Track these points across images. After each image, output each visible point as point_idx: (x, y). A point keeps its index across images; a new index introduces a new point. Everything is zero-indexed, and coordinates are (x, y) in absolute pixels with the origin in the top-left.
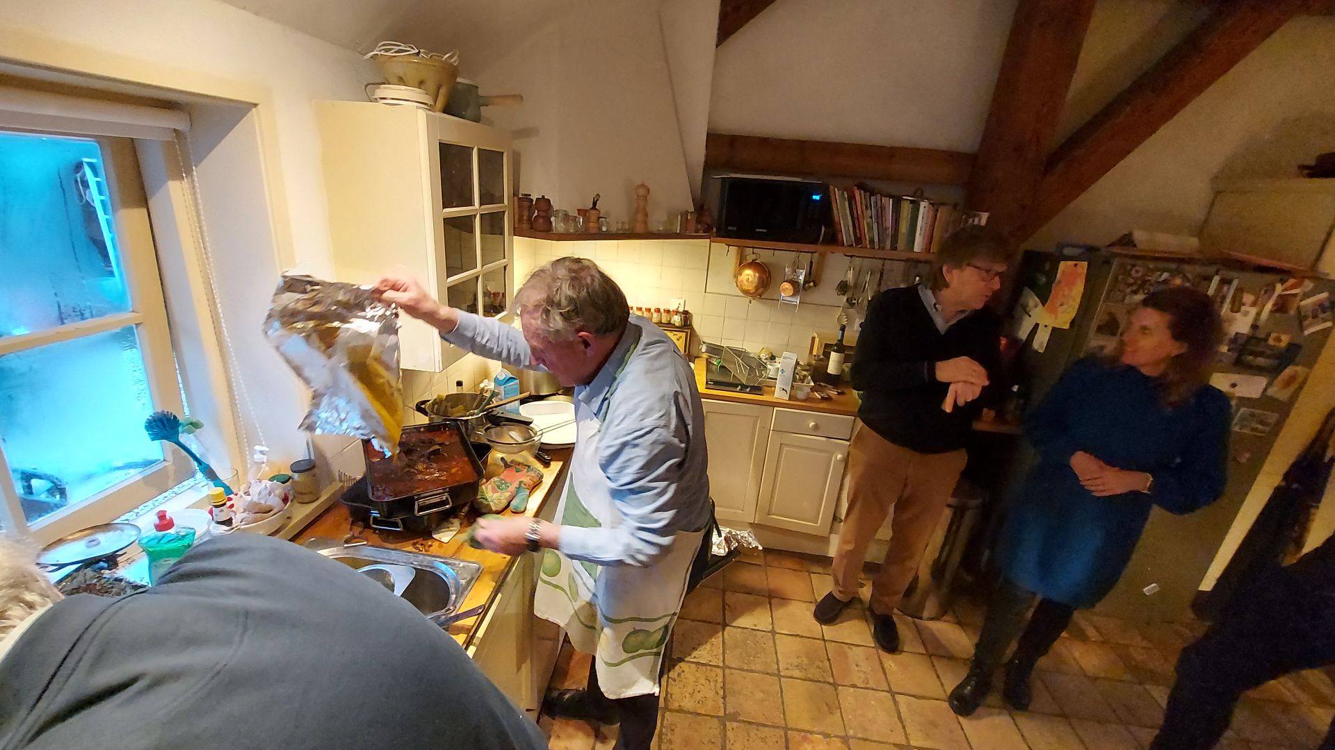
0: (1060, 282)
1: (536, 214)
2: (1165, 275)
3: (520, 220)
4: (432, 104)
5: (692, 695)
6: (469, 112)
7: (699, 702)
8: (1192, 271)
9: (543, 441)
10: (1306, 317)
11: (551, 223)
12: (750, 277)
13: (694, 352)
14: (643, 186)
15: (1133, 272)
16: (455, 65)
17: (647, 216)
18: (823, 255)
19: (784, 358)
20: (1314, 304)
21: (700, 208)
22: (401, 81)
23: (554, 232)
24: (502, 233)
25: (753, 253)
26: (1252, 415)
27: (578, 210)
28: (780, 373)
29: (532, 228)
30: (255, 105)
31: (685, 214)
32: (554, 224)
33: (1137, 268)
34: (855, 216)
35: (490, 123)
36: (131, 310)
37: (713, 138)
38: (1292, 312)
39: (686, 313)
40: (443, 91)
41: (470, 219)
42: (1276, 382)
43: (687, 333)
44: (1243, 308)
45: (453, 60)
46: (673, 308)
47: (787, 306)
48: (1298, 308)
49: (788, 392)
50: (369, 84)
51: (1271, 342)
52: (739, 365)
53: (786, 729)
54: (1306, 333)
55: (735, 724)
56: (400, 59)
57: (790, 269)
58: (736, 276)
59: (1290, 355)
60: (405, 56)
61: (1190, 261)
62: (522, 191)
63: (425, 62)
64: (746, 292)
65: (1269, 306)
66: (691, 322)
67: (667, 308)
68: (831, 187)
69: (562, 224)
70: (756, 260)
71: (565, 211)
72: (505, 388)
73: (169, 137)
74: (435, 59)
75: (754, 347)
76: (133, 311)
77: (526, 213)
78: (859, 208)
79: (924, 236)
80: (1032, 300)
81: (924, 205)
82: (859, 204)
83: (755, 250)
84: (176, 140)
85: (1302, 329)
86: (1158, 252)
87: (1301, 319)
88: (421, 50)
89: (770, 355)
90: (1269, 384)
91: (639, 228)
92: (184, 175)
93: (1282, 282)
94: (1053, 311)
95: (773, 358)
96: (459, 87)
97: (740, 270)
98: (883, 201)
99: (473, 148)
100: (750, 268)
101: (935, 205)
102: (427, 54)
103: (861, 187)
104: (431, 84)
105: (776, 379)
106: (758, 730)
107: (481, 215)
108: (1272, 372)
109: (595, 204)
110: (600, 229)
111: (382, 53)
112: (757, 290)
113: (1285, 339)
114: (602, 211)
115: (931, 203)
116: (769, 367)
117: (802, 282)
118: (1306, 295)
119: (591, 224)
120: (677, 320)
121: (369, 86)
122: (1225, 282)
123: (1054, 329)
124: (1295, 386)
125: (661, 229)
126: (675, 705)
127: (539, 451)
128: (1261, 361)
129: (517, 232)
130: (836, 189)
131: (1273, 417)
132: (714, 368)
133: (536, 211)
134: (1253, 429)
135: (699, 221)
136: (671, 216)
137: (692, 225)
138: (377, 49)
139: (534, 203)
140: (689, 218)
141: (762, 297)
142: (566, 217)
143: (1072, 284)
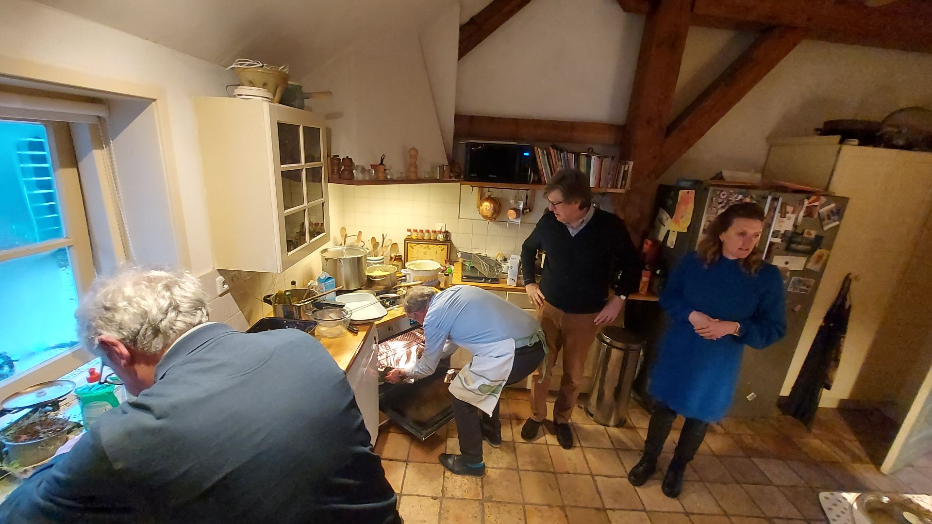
0: (680, 203)
1: (343, 168)
2: (740, 197)
3: (333, 172)
4: (273, 98)
5: (460, 487)
6: (297, 102)
7: (465, 491)
8: (755, 193)
9: (352, 318)
10: (824, 220)
11: (353, 173)
12: (487, 207)
13: (453, 258)
14: (413, 148)
15: (721, 195)
16: (287, 73)
17: (417, 168)
18: (534, 192)
19: (512, 259)
20: (828, 211)
21: (452, 162)
22: (251, 84)
23: (355, 179)
24: (320, 181)
25: (489, 191)
26: (800, 281)
27: (371, 165)
28: (509, 269)
29: (340, 178)
30: (154, 100)
31: (442, 167)
32: (355, 175)
33: (723, 193)
34: (552, 165)
35: (310, 109)
36: (65, 237)
37: (458, 118)
38: (816, 216)
39: (446, 232)
40: (279, 90)
41: (299, 171)
42: (811, 259)
43: (448, 245)
44: (787, 215)
45: (285, 70)
46: (438, 229)
47: (512, 225)
48: (819, 213)
49: (516, 281)
50: (228, 86)
51: (805, 235)
52: (483, 265)
53: (524, 505)
54: (826, 228)
55: (490, 504)
56: (250, 70)
57: (513, 201)
58: (478, 207)
59: (817, 242)
60: (254, 68)
61: (753, 187)
62: (333, 153)
63: (267, 72)
64: (485, 217)
65: (802, 214)
66: (450, 238)
67: (434, 229)
68: (536, 148)
69: (361, 175)
70: (491, 196)
71: (363, 166)
72: (325, 284)
73: (95, 121)
74: (273, 70)
75: (493, 254)
76: (66, 238)
77: (336, 169)
78: (554, 160)
79: (595, 177)
80: (665, 216)
81: (593, 157)
82: (553, 158)
83: (490, 189)
84: (99, 123)
85: (822, 227)
86: (738, 183)
87: (821, 219)
88: (264, 64)
89: (503, 258)
90: (808, 261)
91: (413, 177)
92: (104, 146)
93: (808, 198)
94: (677, 222)
95: (505, 260)
96: (290, 87)
97: (481, 203)
98: (568, 156)
99: (299, 126)
100: (487, 201)
101: (601, 158)
102: (267, 66)
103: (554, 147)
104: (271, 85)
105: (507, 273)
106: (505, 506)
107: (306, 169)
108: (809, 253)
109: (382, 161)
110: (386, 177)
111: (238, 66)
112: (492, 215)
113: (813, 233)
114: (386, 166)
115: (598, 157)
116: (503, 265)
117: (521, 209)
118: (823, 206)
119: (380, 174)
120: (440, 237)
121: (229, 87)
122: (775, 199)
123: (678, 233)
124: (822, 262)
125: (427, 176)
126: (450, 495)
127: (350, 325)
128: (800, 247)
129: (330, 180)
130: (539, 149)
131: (812, 281)
132: (467, 268)
133: (343, 166)
134: (802, 290)
135: (451, 171)
136: (433, 168)
137: (447, 173)
138: (234, 63)
139: (341, 161)
140: (445, 169)
141: (496, 220)
142: (363, 170)
143: (687, 203)
